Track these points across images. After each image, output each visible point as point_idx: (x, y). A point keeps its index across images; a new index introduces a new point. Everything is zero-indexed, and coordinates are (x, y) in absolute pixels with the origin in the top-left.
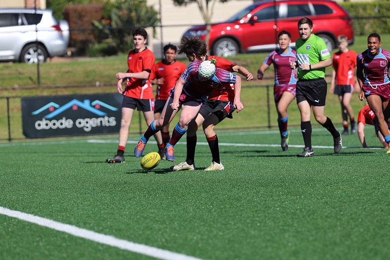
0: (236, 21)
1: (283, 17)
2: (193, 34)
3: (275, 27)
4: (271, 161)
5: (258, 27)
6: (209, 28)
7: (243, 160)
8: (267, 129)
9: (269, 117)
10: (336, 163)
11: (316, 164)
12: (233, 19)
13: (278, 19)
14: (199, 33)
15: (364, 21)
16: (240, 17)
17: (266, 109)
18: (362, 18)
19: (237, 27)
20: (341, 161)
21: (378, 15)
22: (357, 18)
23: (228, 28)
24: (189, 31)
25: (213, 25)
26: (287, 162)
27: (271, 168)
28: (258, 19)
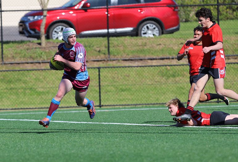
0: (70, 7)
1: (114, 4)
2: (31, 19)
3: (106, 13)
4: (101, 137)
5: (90, 13)
6: (45, 13)
7: (75, 136)
8: (98, 108)
9: (100, 96)
10: (162, 141)
11: (143, 141)
12: (68, 5)
13: (109, 6)
14: (36, 17)
15: (189, 9)
16: (74, 4)
17: (97, 89)
18: (187, 6)
19: (71, 12)
20: (167, 138)
21: (202, 3)
22: (183, 6)
23: (63, 14)
24: (27, 16)
25: (49, 11)
26: (117, 138)
27: (102, 144)
28: (90, 6)
